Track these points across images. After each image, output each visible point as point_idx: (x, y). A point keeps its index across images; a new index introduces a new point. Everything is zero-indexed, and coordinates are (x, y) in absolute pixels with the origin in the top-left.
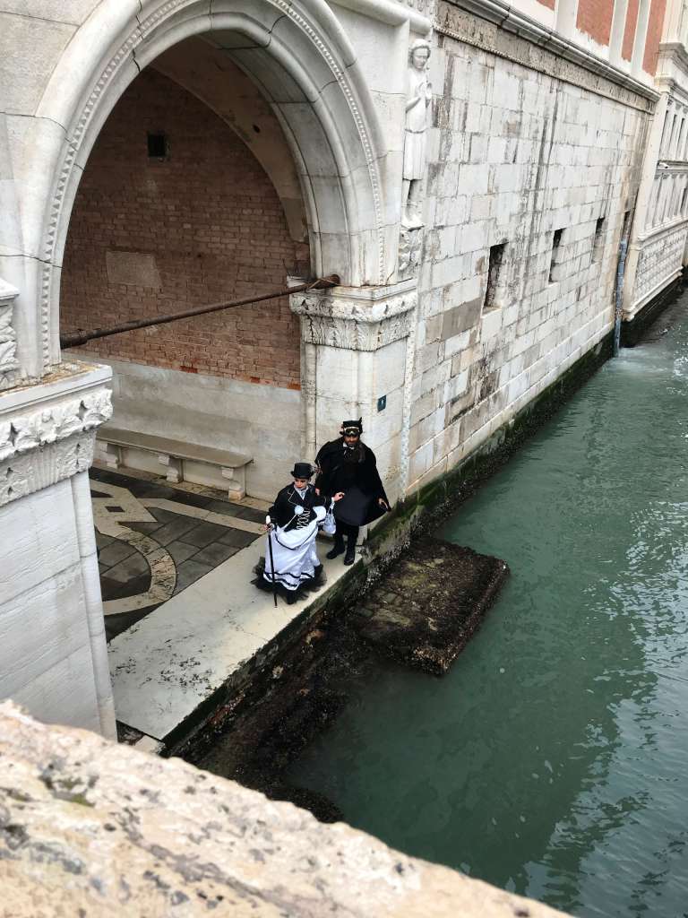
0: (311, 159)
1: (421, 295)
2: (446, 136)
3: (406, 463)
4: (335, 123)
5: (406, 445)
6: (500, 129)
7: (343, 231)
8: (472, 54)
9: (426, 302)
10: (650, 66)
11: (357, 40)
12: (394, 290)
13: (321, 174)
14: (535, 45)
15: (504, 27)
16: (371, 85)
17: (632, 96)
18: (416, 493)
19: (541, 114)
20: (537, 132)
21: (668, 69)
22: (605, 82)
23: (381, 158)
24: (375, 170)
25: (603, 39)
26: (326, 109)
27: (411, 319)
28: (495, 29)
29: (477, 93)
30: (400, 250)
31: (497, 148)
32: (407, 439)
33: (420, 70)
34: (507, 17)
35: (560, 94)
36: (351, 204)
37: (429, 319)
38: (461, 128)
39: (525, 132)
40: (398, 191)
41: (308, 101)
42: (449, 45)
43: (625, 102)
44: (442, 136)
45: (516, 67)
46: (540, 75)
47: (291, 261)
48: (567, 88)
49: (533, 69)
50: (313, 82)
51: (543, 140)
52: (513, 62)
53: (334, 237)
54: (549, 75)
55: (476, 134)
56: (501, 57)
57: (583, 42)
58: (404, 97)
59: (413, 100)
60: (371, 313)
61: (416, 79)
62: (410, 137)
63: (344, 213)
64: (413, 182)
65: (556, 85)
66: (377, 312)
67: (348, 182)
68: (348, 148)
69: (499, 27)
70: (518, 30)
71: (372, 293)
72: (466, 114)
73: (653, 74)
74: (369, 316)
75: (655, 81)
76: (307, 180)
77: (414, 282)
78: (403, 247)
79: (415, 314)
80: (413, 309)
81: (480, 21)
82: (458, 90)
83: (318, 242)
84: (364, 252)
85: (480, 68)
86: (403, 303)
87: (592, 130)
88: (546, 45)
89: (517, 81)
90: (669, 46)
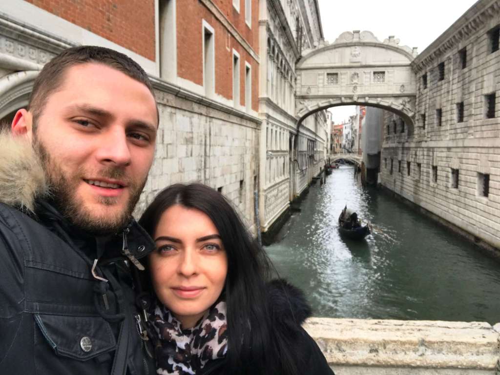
6: (182, 141)
8: (164, 108)
10: (255, 107)
14: (195, 102)
15: (179, 95)
17: (248, 122)
19: (203, 133)
20: (201, 141)
21: (264, 109)
22: (233, 116)
25: (229, 97)
28: (174, 97)
29: (168, 125)
31: (182, 150)
34: (179, 91)
35: (211, 124)
38: (162, 142)
39: (196, 141)
43: (245, 125)
45: (187, 113)
46: (200, 116)
48: (214, 120)
49: (195, 113)
51: (205, 145)
52: (185, 110)
54: (204, 115)
55: (170, 144)
56: (178, 108)
57: (220, 100)
65: (208, 119)
69: (176, 96)
70: (186, 96)
72: (163, 136)
73: (257, 111)
75: (259, 114)
81: (165, 94)
85: (168, 114)
87: (230, 138)
88: (201, 102)
89: (188, 119)
90: (263, 99)
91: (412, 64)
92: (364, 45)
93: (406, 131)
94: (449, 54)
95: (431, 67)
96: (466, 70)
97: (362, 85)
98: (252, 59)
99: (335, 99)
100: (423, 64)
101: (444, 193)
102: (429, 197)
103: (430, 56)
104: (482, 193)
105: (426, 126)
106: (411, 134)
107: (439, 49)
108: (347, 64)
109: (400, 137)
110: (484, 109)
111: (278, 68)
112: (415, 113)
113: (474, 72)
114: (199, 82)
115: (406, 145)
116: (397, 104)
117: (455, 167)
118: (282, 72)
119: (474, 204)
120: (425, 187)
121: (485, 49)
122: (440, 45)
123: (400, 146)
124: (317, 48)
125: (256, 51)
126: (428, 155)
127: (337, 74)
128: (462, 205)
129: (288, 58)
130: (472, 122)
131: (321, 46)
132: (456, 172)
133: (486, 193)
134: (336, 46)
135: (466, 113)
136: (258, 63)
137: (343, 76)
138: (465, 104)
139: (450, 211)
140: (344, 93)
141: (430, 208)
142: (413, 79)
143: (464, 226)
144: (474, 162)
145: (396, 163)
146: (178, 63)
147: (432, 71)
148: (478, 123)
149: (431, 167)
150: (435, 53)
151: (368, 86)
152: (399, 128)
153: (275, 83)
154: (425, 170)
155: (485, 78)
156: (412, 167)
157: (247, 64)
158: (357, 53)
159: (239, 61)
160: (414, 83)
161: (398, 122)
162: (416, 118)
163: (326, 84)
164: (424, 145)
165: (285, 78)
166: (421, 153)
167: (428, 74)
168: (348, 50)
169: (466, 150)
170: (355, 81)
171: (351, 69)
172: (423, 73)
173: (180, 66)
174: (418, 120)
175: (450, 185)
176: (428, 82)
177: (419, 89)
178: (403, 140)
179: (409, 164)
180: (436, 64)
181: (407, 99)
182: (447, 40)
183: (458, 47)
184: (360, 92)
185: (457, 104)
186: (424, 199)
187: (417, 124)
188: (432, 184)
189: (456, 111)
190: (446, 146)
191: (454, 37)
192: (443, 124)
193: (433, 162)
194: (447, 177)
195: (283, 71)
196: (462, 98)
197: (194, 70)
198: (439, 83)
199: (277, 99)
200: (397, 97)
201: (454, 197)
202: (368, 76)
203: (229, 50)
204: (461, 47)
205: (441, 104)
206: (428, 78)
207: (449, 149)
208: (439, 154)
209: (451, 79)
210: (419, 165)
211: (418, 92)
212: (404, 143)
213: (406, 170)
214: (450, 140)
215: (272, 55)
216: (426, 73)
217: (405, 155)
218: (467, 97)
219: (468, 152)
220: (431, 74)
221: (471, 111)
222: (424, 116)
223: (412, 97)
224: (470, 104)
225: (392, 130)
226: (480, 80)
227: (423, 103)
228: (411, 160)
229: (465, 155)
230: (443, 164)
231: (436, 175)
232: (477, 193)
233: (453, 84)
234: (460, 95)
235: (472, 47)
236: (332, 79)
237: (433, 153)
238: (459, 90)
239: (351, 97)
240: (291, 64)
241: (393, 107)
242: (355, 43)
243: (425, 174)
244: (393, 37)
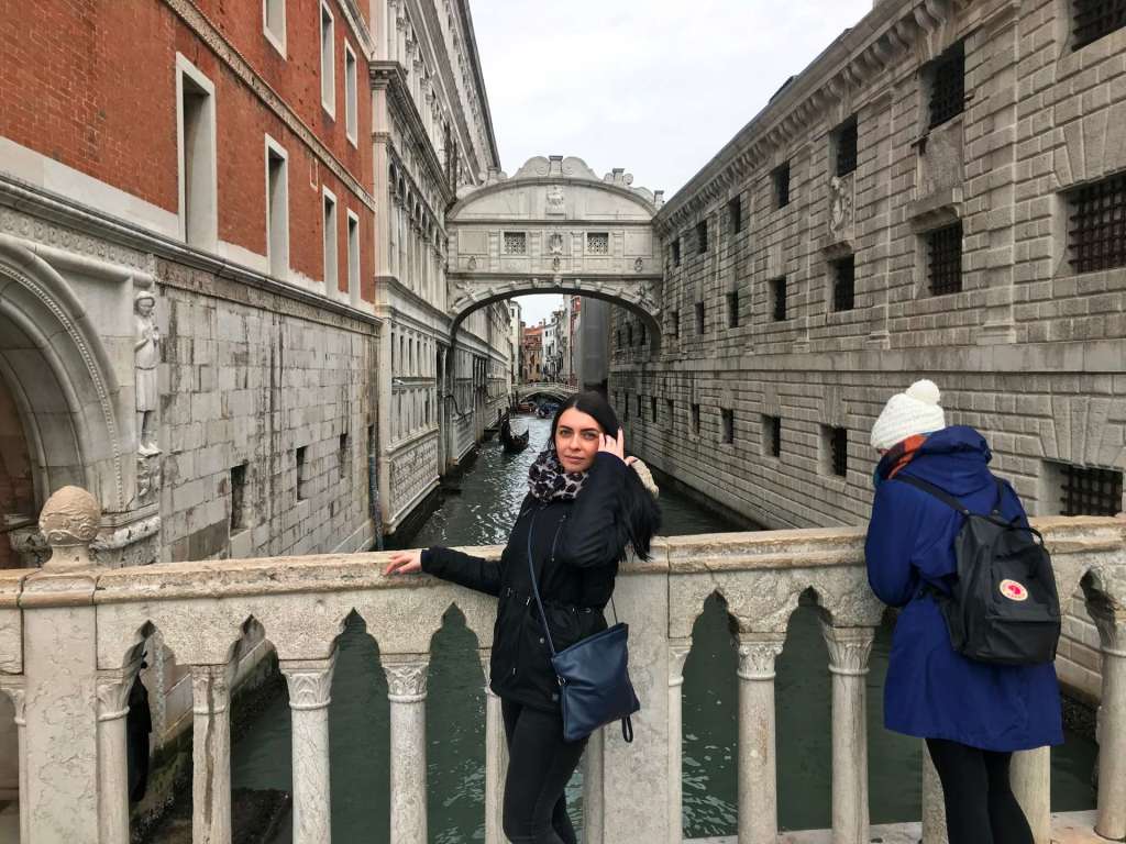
0: (35, 397)
1: (163, 519)
2: (176, 368)
3: (162, 701)
4: (64, 365)
5: (161, 680)
6: (229, 359)
7: (74, 462)
8: (194, 299)
9: (169, 526)
10: (368, 295)
11: (87, 298)
12: (136, 515)
13: (48, 411)
14: (252, 287)
15: (221, 275)
16: (100, 331)
17: (355, 324)
18: (176, 739)
19: (267, 343)
20: (265, 359)
21: (386, 298)
22: (326, 313)
23: (114, 394)
24: (107, 404)
25: (317, 275)
26: (56, 354)
27: (155, 544)
28: (212, 277)
29: (201, 330)
30: (139, 477)
31: (228, 377)
32: (161, 673)
33: (145, 316)
34: (223, 267)
35: (283, 326)
36: (84, 437)
37: (174, 543)
38: (189, 362)
39: (254, 360)
40: (132, 423)
41: (35, 346)
42: (171, 293)
43: (349, 328)
44: (172, 370)
45: (237, 307)
46: (261, 312)
47: (8, 499)
48: (289, 320)
49: (254, 307)
50: (41, 331)
51: (273, 366)
52: (233, 302)
53: (65, 469)
54: (270, 311)
55: (205, 365)
56: (220, 298)
57: (298, 281)
58: (133, 339)
59: (140, 342)
60: (112, 539)
61: (142, 325)
62: (141, 375)
63: (76, 444)
64: (147, 413)
65: (277, 318)
66: (120, 537)
67: (80, 417)
68: (79, 386)
69: (217, 275)
70: (235, 276)
71: (113, 520)
72: (192, 349)
73: (373, 302)
74: (110, 542)
75: (376, 308)
76: (32, 417)
77: (156, 506)
78: (141, 474)
79: (159, 538)
80: (156, 533)
81: (197, 272)
82: (183, 328)
83: (45, 476)
84: (100, 482)
85: (202, 309)
86: (146, 528)
87: (320, 354)
88: (264, 286)
89: (240, 317)
90: (384, 279)
91: (655, 222)
92: (571, 183)
93: (648, 342)
94: (713, 207)
95: (685, 228)
96: (740, 236)
97: (568, 257)
98: (359, 203)
99: (520, 282)
100: (673, 224)
101: (711, 453)
102: (688, 460)
103: (683, 209)
104: (771, 450)
105: (680, 334)
106: (656, 347)
107: (697, 197)
108: (541, 217)
109: (639, 353)
110: (768, 306)
111: (412, 220)
112: (661, 310)
113: (752, 240)
114: (258, 247)
115: (649, 367)
116: (631, 293)
117: (727, 406)
118: (419, 229)
119: (757, 469)
120: (681, 441)
121: (767, 201)
122: (699, 190)
123: (639, 368)
124: (484, 185)
125: (369, 190)
126: (684, 386)
127: (523, 235)
128: (740, 473)
129: (430, 203)
130: (751, 327)
131: (493, 182)
132: (729, 415)
133: (776, 450)
134: (519, 184)
135: (741, 311)
136: (373, 213)
137: (534, 240)
138: (740, 295)
139: (722, 484)
140: (536, 271)
141: (690, 479)
142: (657, 248)
143: (744, 510)
144: (756, 396)
145: (633, 401)
146: (219, 215)
147: (687, 235)
148: (761, 329)
149: (689, 407)
150: (690, 203)
151: (580, 259)
152: (636, 337)
153: (405, 250)
154: (680, 411)
155: (770, 251)
156: (659, 407)
157: (351, 213)
158: (558, 197)
159: (335, 209)
160: (658, 256)
161: (635, 326)
162: (664, 319)
163: (503, 252)
164: (677, 366)
165: (425, 239)
166: (673, 381)
167: (682, 240)
168: (541, 192)
169: (744, 376)
170: (557, 249)
171: (548, 227)
172: (673, 238)
173: (223, 220)
174: (666, 322)
175: (720, 438)
176: (682, 255)
177: (668, 268)
178: (643, 359)
179: (654, 401)
180: (693, 224)
181: (647, 285)
182: (709, 182)
183: (727, 194)
184: (564, 269)
185: (728, 295)
186: (680, 464)
187: (666, 329)
188: (692, 436)
189: (725, 308)
190: (712, 369)
191: (720, 177)
192: (708, 330)
193: (692, 398)
194: (716, 424)
195: (421, 225)
196: (735, 285)
197: (249, 226)
198: (699, 258)
199: (410, 277)
200: (630, 280)
201: (727, 459)
202: (579, 240)
203: (316, 188)
204: (731, 194)
205: (702, 295)
206: (681, 248)
207: (717, 373)
208: (703, 384)
209: (717, 252)
210: (670, 403)
211: (665, 272)
212: (645, 364)
213: (651, 412)
214: (718, 358)
215: (399, 197)
216: (678, 239)
217: (648, 386)
218: (742, 283)
219: (746, 380)
220: (685, 241)
221: (749, 308)
222: (676, 315)
223: (656, 280)
224: (748, 296)
225: (625, 339)
226: (762, 254)
227: (675, 292)
228: (658, 394)
229: (741, 384)
230: (708, 400)
231: (697, 421)
232: (762, 452)
233: (720, 260)
234: (732, 279)
235: (749, 197)
236: (515, 243)
237: (692, 382)
238: (731, 271)
239: (549, 278)
240: (436, 214)
241: (624, 297)
242: (554, 179)
243: (680, 419)
244: (621, 171)
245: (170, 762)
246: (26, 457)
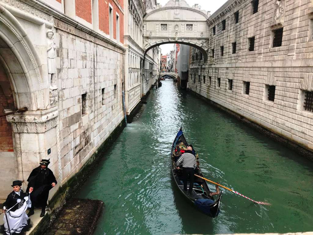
0: (12, 67)
1: (59, 112)
2: (62, 59)
3: (61, 172)
4: (20, 55)
5: (60, 165)
6: (80, 58)
7: (27, 92)
8: (68, 35)
9: (62, 114)
10: (122, 41)
11: (27, 29)
12: (49, 110)
13: (16, 72)
14: (87, 33)
15: (77, 28)
16: (34, 43)
17: (118, 49)
18: (66, 183)
19: (92, 53)
20: (92, 59)
21: (127, 42)
22: (110, 45)
23: (40, 67)
24: (38, 70)
25: (108, 33)
26: (17, 50)
27: (56, 120)
28: (74, 28)
29: (71, 47)
30: (50, 97)
31: (80, 63)
32: (60, 163)
33: (51, 39)
34: (78, 25)
35: (97, 48)
36: (30, 82)
37: (63, 120)
38: (67, 57)
39: (88, 58)
40: (47, 77)
41: (8, 47)
42: (60, 32)
43: (117, 51)
44: (61, 60)
45: (82, 40)
46: (90, 42)
47: (6, 104)
48: (99, 46)
49: (88, 40)
50: (10, 41)
51: (94, 61)
52: (81, 38)
53: (24, 94)
54: (93, 42)
55: (72, 59)
56: (77, 36)
57: (102, 33)
58: (46, 47)
59: (49, 48)
60: (41, 119)
61: (49, 42)
62: (50, 60)
63: (27, 85)
64: (52, 74)
65: (95, 45)
66: (44, 118)
67: (28, 75)
68: (27, 63)
70: (82, 29)
71: (41, 112)
72: (68, 53)
73: (123, 43)
74: (41, 120)
75: (124, 45)
76: (11, 75)
77: (56, 107)
78: (51, 96)
79: (58, 118)
80: (57, 117)
81: (69, 26)
82: (64, 45)
83: (17, 96)
84: (36, 98)
85: (71, 39)
86: (53, 115)
87: (108, 59)
88: (91, 33)
89: (83, 44)
90: (126, 36)
91: (207, 21)
92: (181, 8)
93: (203, 59)
94: (229, 15)
95: (218, 22)
96: (238, 24)
97: (180, 32)
98: (120, 11)
99: (165, 40)
100: (214, 21)
101: (224, 93)
102: (215, 95)
103: (218, 16)
104: (245, 92)
105: (214, 56)
106: (206, 60)
107: (223, 12)
108: (172, 19)
109: (200, 62)
110: (248, 46)
111: (134, 19)
112: (208, 49)
113: (242, 25)
114: (89, 20)
115: (203, 66)
116: (199, 43)
117: (230, 78)
118: (136, 22)
119: (240, 98)
120: (213, 89)
121: (249, 11)
122: (224, 10)
123: (200, 67)
124: (155, 9)
125: (122, 7)
126: (215, 72)
127: (166, 25)
128: (234, 99)
129: (139, 13)
130: (240, 53)
131: (158, 8)
132: (231, 81)
133: (247, 92)
134: (166, 9)
135: (237, 48)
136: (123, 14)
137: (170, 26)
138: (237, 43)
139: (227, 102)
140: (170, 36)
141: (216, 101)
142: (208, 29)
143: (235, 111)
144: (241, 75)
145: (197, 77)
146: (76, 7)
147: (218, 25)
148: (244, 54)
149: (217, 79)
150: (220, 14)
151: (184, 33)
152: (199, 57)
153: (132, 28)
154: (213, 80)
155: (249, 28)
156: (206, 79)
157: (117, 14)
158: (178, 13)
159: (112, 11)
160: (208, 32)
161: (199, 54)
162: (209, 52)
163: (160, 30)
164: (213, 66)
165: (138, 25)
166: (211, 71)
167: (216, 26)
168: (172, 11)
169: (237, 69)
170: (177, 29)
171: (174, 22)
172: (213, 26)
173: (77, 8)
174: (210, 53)
175: (227, 88)
176: (216, 31)
177: (211, 35)
178: (201, 64)
179: (204, 77)
180: (221, 21)
181: (204, 41)
182: (228, 7)
183: (234, 11)
184: (179, 35)
185: (232, 43)
186: (213, 96)
187: (210, 55)
188: (217, 88)
189: (231, 47)
190: (226, 67)
191: (232, 5)
192: (224, 54)
193: (218, 76)
194: (226, 84)
195: (137, 21)
196: (235, 40)
197: (86, 13)
198: (223, 32)
199: (134, 37)
200: (199, 39)
201: (230, 95)
202: (184, 26)
203: (107, 3)
204: (235, 10)
205: (223, 44)
206: (216, 29)
207: (227, 68)
208: (222, 71)
209: (229, 30)
210: (210, 78)
211: (210, 37)
212: (202, 66)
213: (203, 80)
214: (228, 63)
215: (131, 10)
216: (215, 26)
217: (202, 72)
218: (238, 39)
219: (238, 70)
220: (218, 27)
221: (240, 47)
222: (213, 50)
223: (207, 39)
224: (240, 43)
225: (195, 58)
226: (246, 30)
227: (213, 43)
228: (206, 75)
229: (236, 72)
230: (223, 77)
231: (219, 83)
232: (242, 92)
233: (230, 32)
234: (234, 38)
235: (242, 11)
236: (164, 27)
237: (218, 71)
238: (234, 35)
239: (174, 38)
240: (141, 17)
241: (197, 45)
242: (176, 7)
243: (213, 82)
244: (198, 5)
245: (64, 191)
246: (10, 89)
